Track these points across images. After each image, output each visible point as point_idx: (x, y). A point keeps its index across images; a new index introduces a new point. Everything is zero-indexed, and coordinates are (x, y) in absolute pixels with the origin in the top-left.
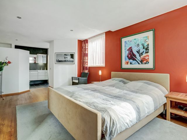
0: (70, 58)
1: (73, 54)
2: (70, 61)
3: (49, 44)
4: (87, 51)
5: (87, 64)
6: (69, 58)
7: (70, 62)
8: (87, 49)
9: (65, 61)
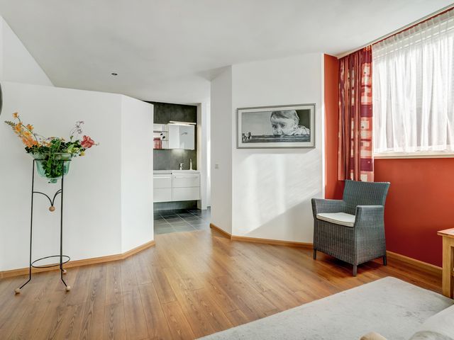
0: (296, 126)
1: (308, 111)
2: (296, 138)
3: (209, 83)
4: (370, 95)
5: (370, 148)
6: (291, 126)
7: (297, 141)
8: (370, 86)
9: (276, 138)
